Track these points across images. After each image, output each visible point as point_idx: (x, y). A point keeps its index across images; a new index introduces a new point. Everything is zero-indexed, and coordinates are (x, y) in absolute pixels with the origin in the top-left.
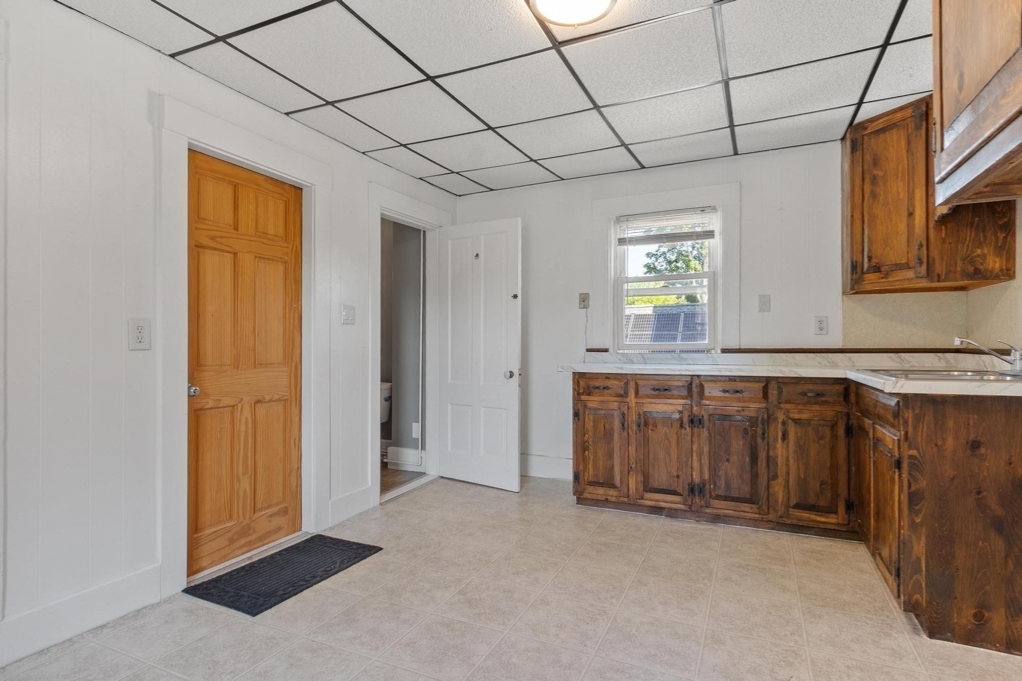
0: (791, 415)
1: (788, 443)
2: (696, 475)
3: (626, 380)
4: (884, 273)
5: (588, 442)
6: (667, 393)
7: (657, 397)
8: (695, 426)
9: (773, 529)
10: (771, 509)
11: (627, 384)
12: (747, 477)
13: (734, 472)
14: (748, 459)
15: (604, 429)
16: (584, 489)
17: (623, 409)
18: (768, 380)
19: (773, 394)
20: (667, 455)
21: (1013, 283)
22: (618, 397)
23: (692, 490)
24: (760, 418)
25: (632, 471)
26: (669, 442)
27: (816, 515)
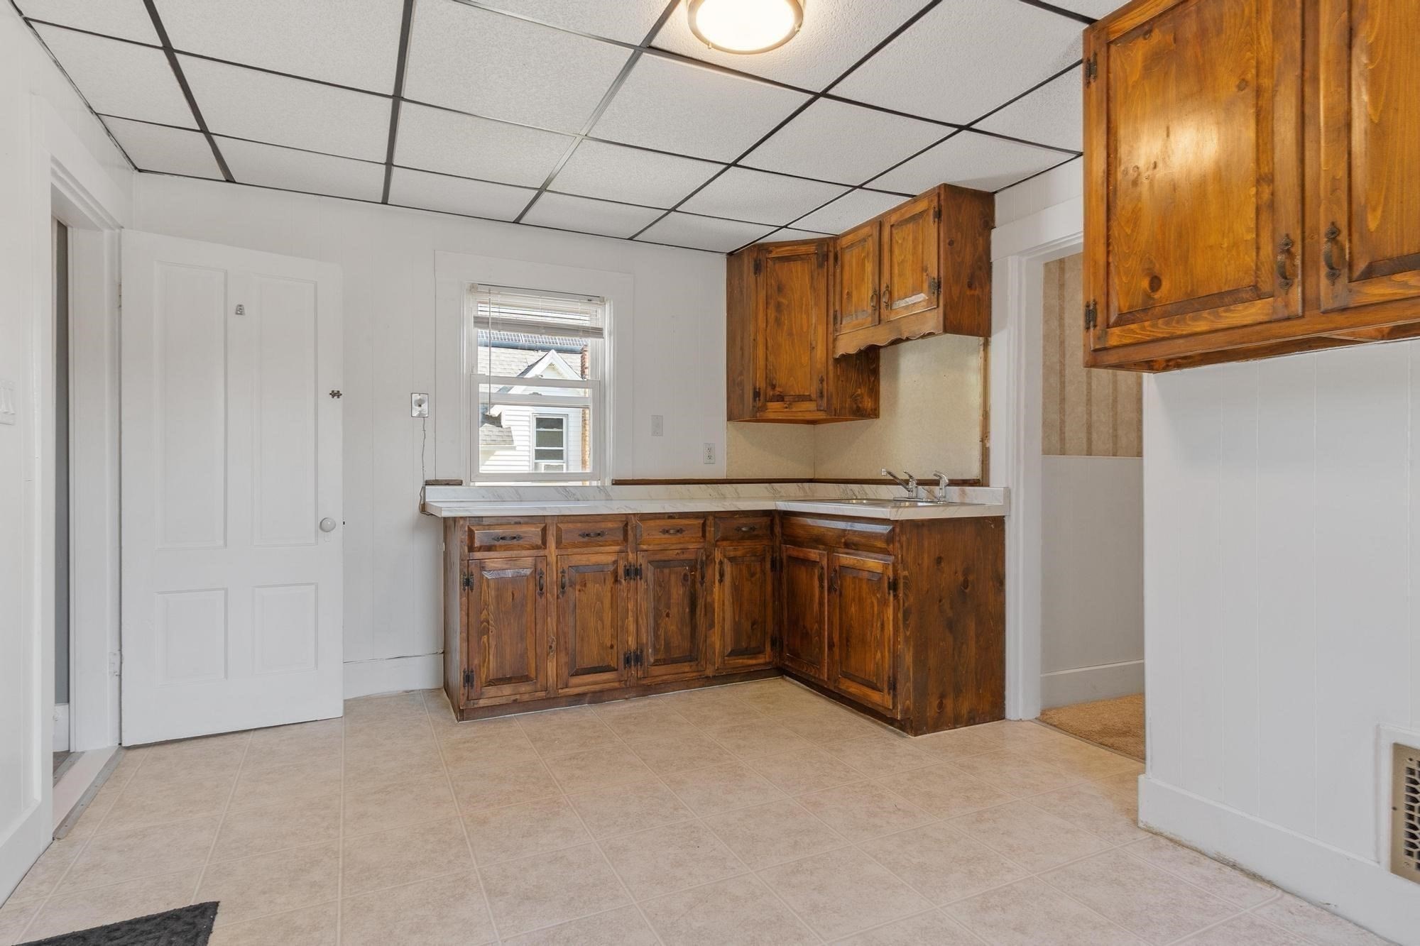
0: (727, 554)
1: (724, 586)
2: (631, 641)
3: (544, 525)
4: (788, 403)
5: (488, 622)
6: (600, 538)
7: (586, 545)
8: (631, 579)
9: (704, 686)
10: (708, 663)
11: (544, 530)
12: (687, 630)
13: (673, 628)
14: (687, 610)
15: (513, 599)
16: (482, 694)
17: (539, 566)
18: (704, 516)
19: (710, 531)
20: (599, 622)
21: (876, 421)
22: (535, 549)
23: (627, 661)
24: (699, 560)
25: (552, 651)
26: (602, 603)
27: (748, 659)
